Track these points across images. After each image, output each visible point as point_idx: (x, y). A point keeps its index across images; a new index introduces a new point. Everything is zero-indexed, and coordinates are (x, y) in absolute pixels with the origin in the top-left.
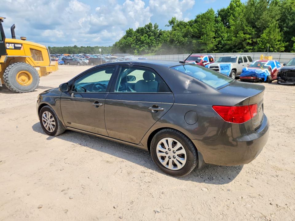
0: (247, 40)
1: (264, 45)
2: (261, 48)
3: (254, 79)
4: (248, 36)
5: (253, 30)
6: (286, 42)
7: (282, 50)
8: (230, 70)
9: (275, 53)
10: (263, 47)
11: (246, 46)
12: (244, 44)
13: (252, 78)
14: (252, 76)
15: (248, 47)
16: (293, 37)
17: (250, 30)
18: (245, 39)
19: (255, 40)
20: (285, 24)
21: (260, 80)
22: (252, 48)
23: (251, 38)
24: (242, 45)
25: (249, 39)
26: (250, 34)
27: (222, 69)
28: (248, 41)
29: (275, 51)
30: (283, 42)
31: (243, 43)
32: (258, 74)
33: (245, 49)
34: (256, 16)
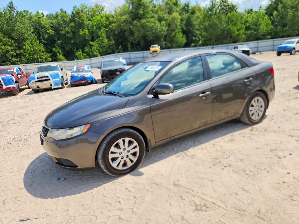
0: (10, 52)
1: (31, 56)
2: (30, 60)
3: (85, 83)
4: (10, 48)
5: (12, 42)
6: (49, 53)
7: (49, 60)
8: (60, 78)
9: (44, 63)
10: (32, 58)
11: (12, 58)
12: (9, 56)
13: (83, 82)
14: (83, 80)
15: (14, 59)
16: (53, 48)
17: (9, 41)
18: (8, 51)
19: (18, 52)
20: (41, 37)
21: (90, 82)
22: (18, 59)
23: (13, 50)
24: (6, 57)
25: (12, 50)
26: (11, 46)
27: (53, 78)
28: (12, 53)
29: (44, 61)
30: (47, 52)
31: (7, 55)
32: (87, 78)
33: (11, 61)
34: (10, 27)
